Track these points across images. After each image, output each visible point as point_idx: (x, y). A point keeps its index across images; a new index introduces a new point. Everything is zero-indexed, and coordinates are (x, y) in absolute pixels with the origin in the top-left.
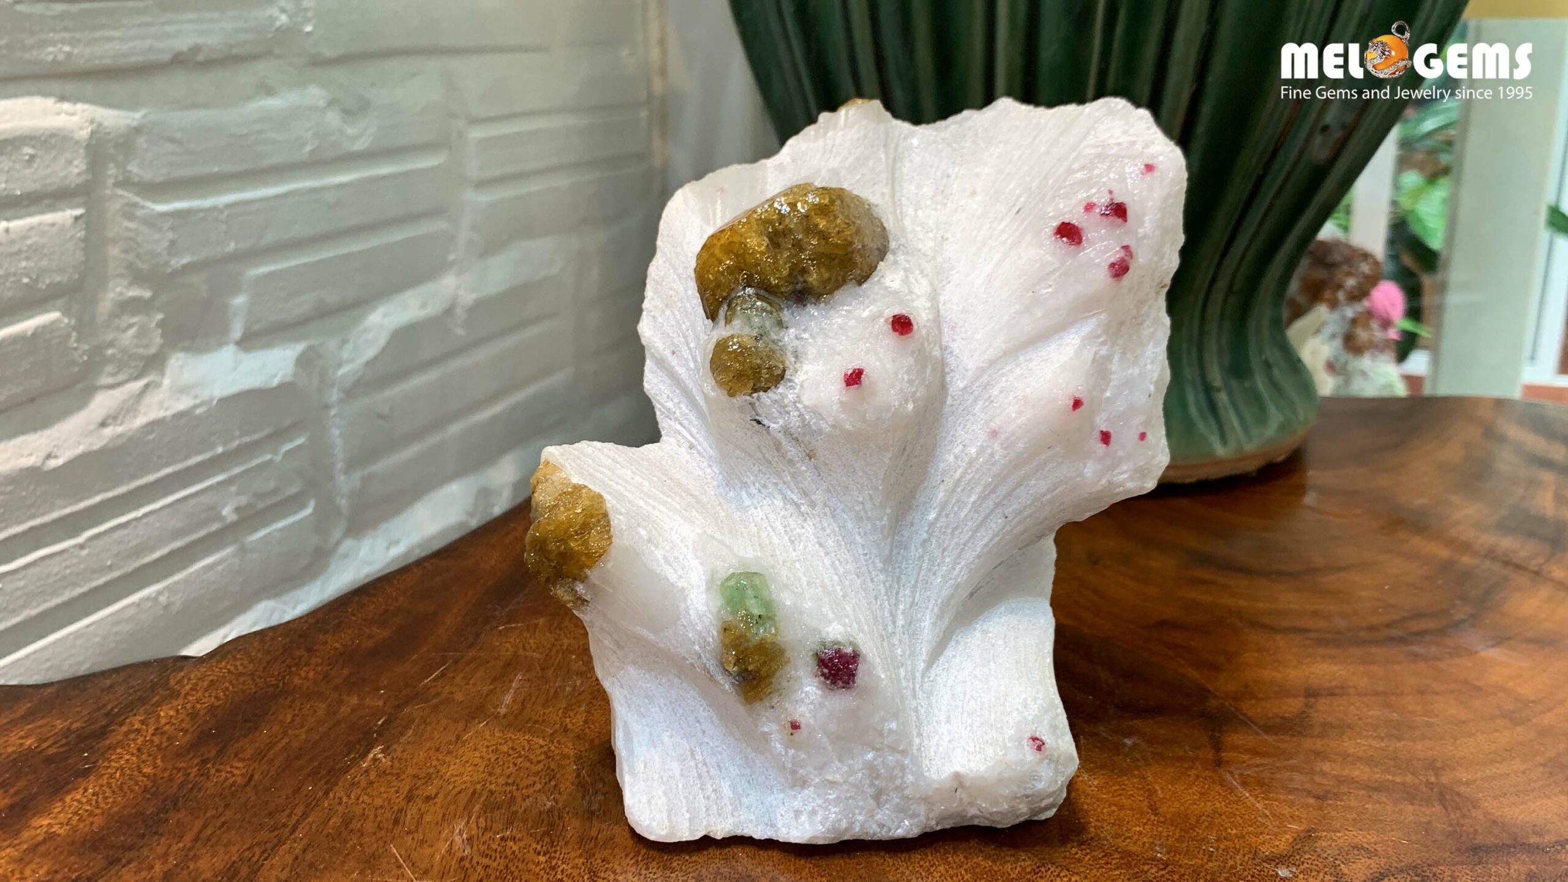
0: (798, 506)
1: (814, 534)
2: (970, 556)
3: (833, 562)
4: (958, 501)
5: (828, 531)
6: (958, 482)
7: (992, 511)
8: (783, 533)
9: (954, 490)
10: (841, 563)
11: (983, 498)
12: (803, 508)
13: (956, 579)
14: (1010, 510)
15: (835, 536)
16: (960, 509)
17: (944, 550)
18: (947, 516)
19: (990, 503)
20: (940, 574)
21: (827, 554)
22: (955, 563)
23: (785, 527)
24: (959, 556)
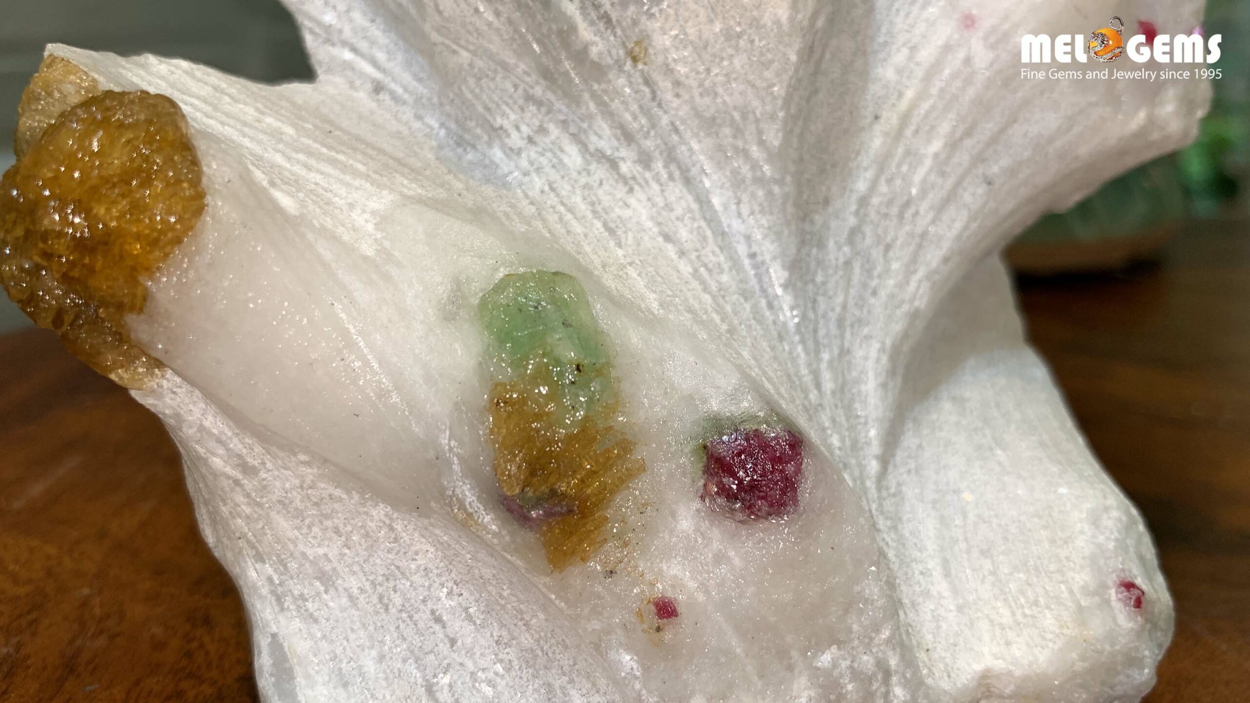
0: (613, 164)
1: (652, 218)
2: (933, 257)
3: (696, 270)
4: (908, 153)
5: (679, 211)
6: (905, 118)
7: (968, 171)
8: (590, 215)
9: (899, 134)
10: (710, 271)
11: (953, 145)
12: (625, 168)
13: (912, 301)
14: (995, 169)
15: (693, 219)
16: (913, 168)
17: (888, 248)
18: (889, 181)
19: (963, 158)
20: (883, 294)
21: (682, 253)
22: (909, 270)
23: (592, 204)
24: (914, 260)
